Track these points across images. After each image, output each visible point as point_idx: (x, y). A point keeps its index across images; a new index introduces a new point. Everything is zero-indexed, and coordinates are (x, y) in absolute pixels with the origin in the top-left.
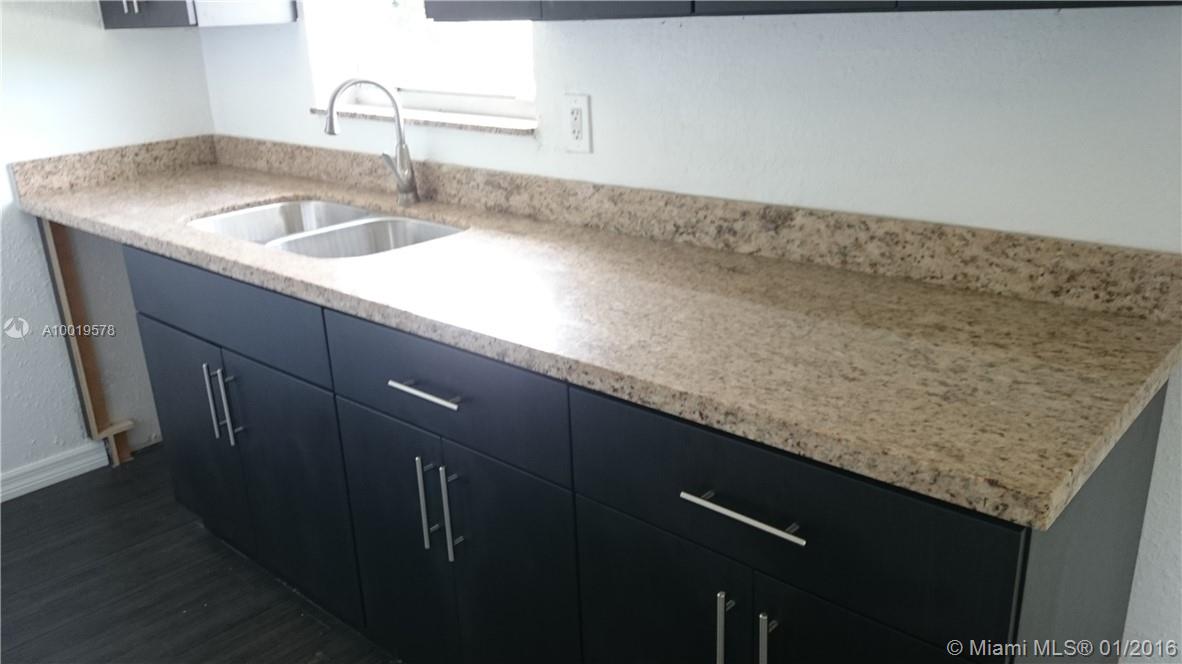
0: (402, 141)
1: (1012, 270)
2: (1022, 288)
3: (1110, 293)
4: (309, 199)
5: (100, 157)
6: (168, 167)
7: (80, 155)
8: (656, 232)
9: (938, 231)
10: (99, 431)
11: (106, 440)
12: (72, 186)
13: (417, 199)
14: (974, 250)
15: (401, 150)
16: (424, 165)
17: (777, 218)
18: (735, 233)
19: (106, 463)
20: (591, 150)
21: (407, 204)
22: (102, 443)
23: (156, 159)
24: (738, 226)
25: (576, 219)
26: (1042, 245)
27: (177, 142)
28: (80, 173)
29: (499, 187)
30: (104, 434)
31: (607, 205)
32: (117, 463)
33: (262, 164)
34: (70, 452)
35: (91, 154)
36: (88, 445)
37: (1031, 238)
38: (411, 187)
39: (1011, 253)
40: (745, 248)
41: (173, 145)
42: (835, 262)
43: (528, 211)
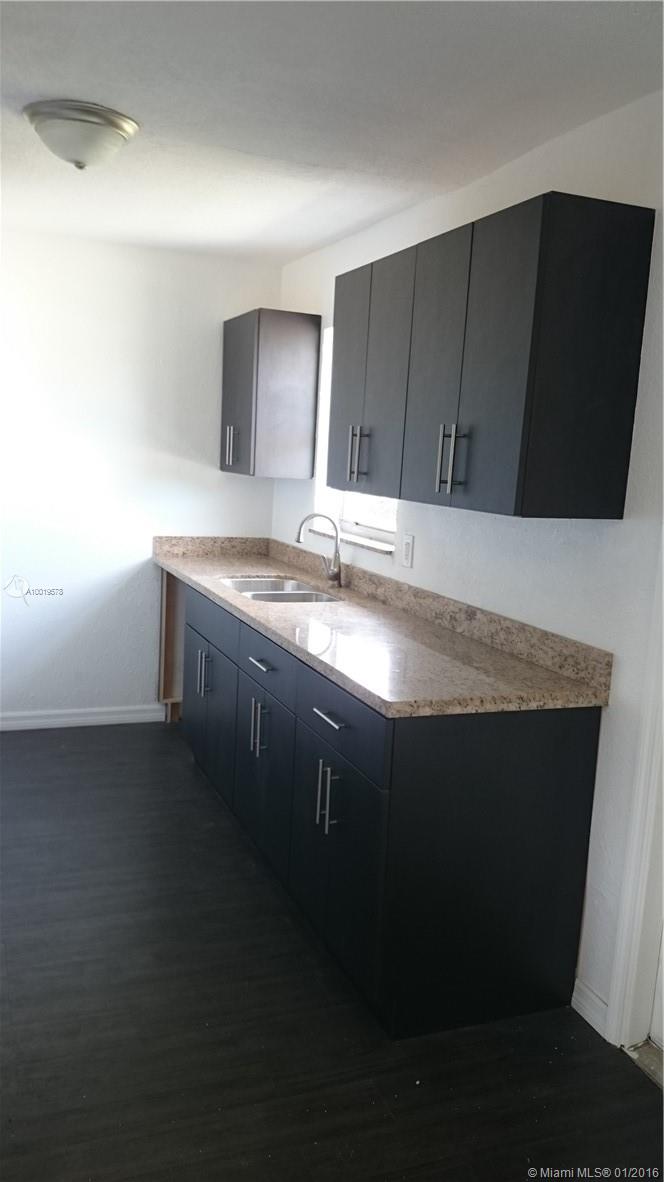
0: (337, 551)
1: (546, 653)
2: (549, 663)
3: (578, 669)
4: (292, 579)
5: (202, 540)
6: (239, 553)
7: (192, 538)
8: (429, 615)
9: (523, 627)
10: (165, 698)
11: (166, 705)
12: (184, 554)
13: (340, 586)
14: (534, 641)
15: (336, 556)
16: (348, 566)
17: (471, 613)
18: (456, 620)
19: (163, 720)
20: (412, 567)
21: (333, 587)
22: (164, 708)
23: (233, 547)
24: (457, 616)
25: (400, 604)
26: (557, 640)
27: (247, 539)
28: (190, 547)
29: (374, 583)
30: (165, 701)
31: (412, 598)
32: (169, 721)
33: (286, 559)
34: (145, 707)
35: (198, 538)
36: (156, 706)
37: (553, 635)
38: (337, 577)
39: (546, 642)
40: (459, 630)
41: (244, 541)
42: (488, 641)
43: (382, 598)
